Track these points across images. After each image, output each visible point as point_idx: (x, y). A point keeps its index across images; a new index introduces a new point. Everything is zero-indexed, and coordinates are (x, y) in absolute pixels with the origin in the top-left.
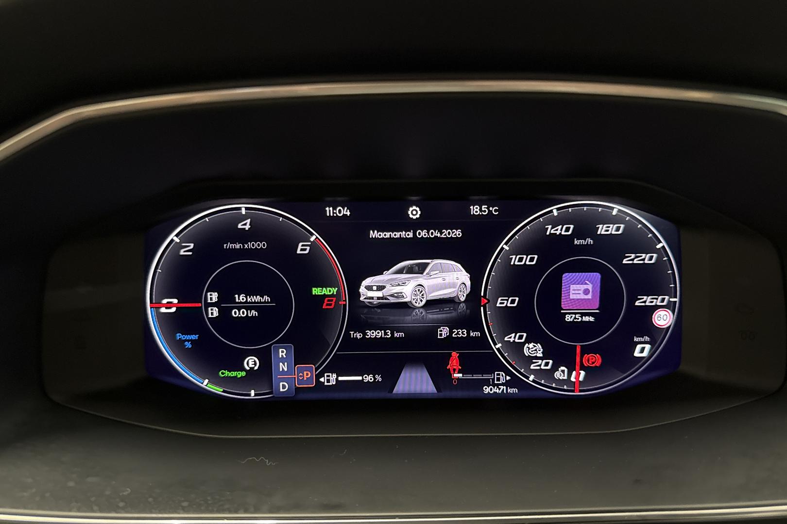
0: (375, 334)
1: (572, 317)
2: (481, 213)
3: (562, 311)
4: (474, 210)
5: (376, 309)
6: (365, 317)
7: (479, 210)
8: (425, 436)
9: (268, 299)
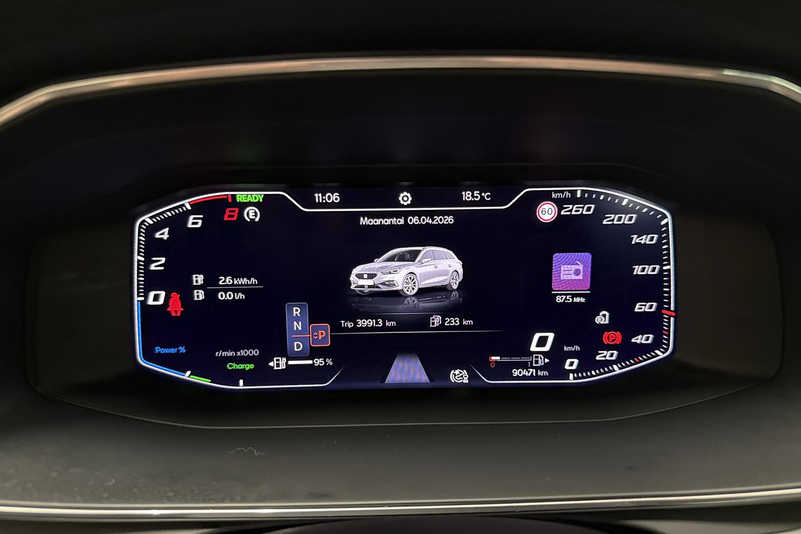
0: (366, 323)
1: (562, 298)
2: (473, 199)
3: (553, 292)
4: (466, 195)
5: (367, 298)
6: (356, 306)
7: (471, 196)
8: (418, 425)
9: (255, 281)
